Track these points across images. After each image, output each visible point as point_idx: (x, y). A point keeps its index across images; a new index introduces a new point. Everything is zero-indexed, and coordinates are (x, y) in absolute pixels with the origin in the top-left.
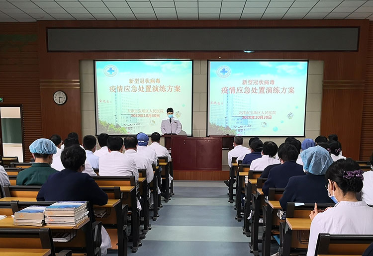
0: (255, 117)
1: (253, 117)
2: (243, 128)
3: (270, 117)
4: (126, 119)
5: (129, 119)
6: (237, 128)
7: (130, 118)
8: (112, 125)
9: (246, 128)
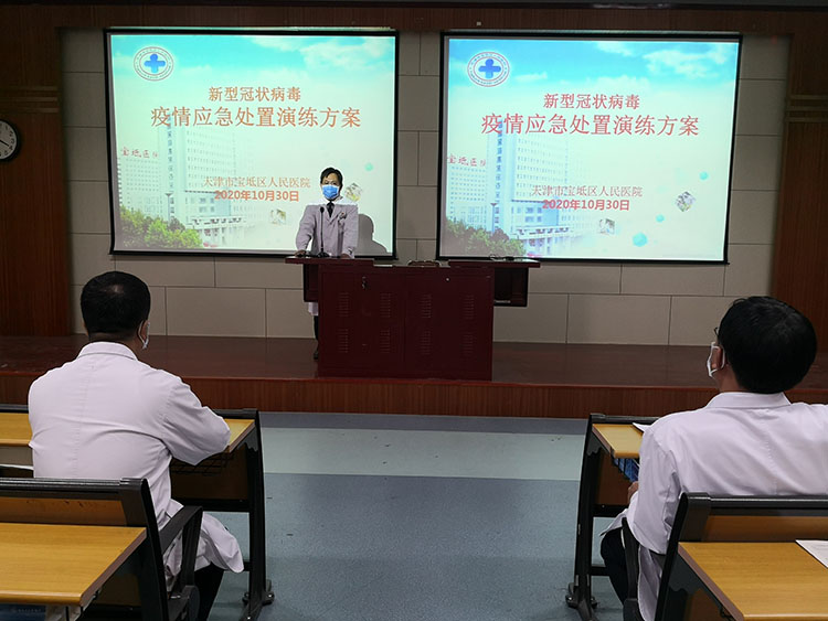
0: (581, 204)
1: (575, 204)
2: (546, 235)
3: (623, 205)
4: (199, 205)
5: (208, 205)
6: (527, 236)
7: (212, 200)
8: (158, 222)
9: (553, 234)
